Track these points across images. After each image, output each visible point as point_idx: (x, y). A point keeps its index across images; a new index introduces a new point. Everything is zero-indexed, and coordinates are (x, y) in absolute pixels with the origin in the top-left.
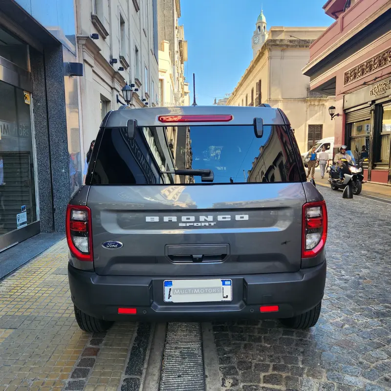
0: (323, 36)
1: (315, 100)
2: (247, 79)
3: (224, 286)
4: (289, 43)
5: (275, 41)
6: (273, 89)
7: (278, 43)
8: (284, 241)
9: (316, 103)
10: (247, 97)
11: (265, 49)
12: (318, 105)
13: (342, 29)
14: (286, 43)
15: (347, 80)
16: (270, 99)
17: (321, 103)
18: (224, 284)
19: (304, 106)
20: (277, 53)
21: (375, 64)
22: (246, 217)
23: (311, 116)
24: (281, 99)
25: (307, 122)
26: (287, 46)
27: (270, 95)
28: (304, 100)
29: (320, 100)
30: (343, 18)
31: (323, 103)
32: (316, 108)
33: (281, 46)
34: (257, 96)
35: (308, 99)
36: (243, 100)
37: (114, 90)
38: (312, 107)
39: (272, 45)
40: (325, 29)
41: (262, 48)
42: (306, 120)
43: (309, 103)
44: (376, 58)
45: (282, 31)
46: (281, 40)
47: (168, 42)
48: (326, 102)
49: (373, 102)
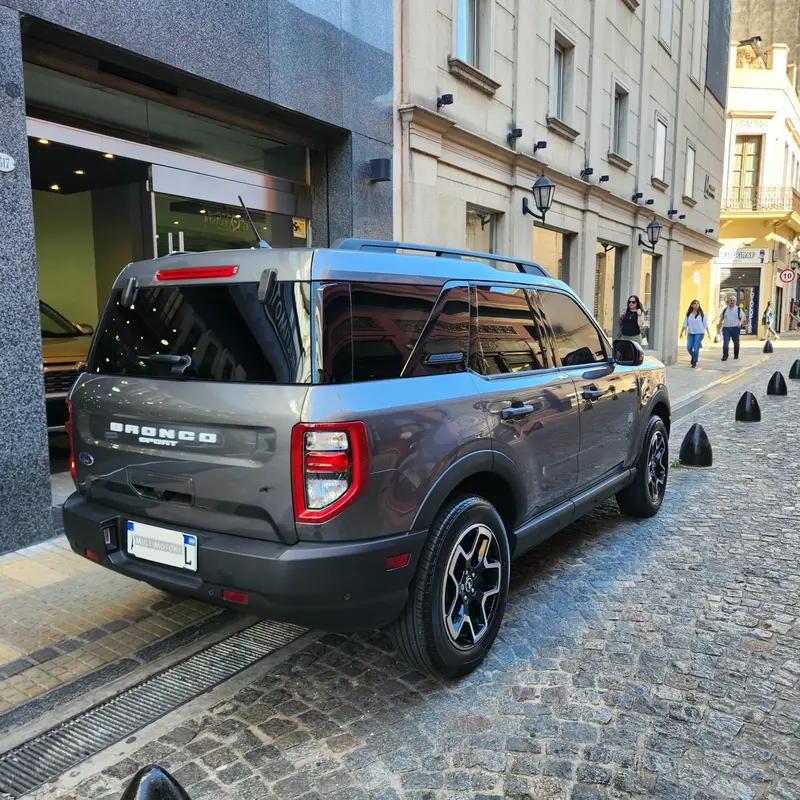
3: (187, 545)
8: (264, 487)
18: (186, 542)
22: (213, 438)
37: (515, 190)
47: (785, 45)
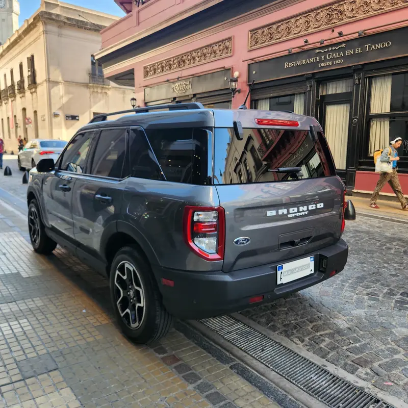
0: (117, 24)
1: (97, 87)
2: (11, 51)
4: (66, 21)
5: (50, 14)
6: (51, 69)
7: (54, 17)
9: (99, 91)
10: (12, 72)
11: (38, 21)
12: (101, 93)
13: (139, 23)
14: (62, 19)
15: (146, 74)
16: (49, 79)
17: (104, 91)
19: (86, 92)
20: (53, 28)
21: (174, 64)
22: (322, 205)
23: (95, 103)
24: (62, 81)
25: (92, 109)
26: (65, 23)
27: (49, 74)
28: (86, 85)
29: (103, 88)
30: (138, 12)
31: (106, 91)
32: (100, 95)
33: (57, 21)
34: (30, 73)
35: (91, 84)
36: (5, 75)
38: (95, 94)
39: (47, 18)
40: (118, 19)
41: (34, 19)
42: (90, 108)
43: (92, 90)
44: (174, 58)
45: (57, 5)
46: (58, 15)
48: (109, 90)
49: (175, 98)
